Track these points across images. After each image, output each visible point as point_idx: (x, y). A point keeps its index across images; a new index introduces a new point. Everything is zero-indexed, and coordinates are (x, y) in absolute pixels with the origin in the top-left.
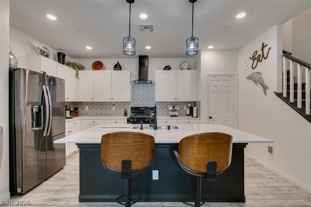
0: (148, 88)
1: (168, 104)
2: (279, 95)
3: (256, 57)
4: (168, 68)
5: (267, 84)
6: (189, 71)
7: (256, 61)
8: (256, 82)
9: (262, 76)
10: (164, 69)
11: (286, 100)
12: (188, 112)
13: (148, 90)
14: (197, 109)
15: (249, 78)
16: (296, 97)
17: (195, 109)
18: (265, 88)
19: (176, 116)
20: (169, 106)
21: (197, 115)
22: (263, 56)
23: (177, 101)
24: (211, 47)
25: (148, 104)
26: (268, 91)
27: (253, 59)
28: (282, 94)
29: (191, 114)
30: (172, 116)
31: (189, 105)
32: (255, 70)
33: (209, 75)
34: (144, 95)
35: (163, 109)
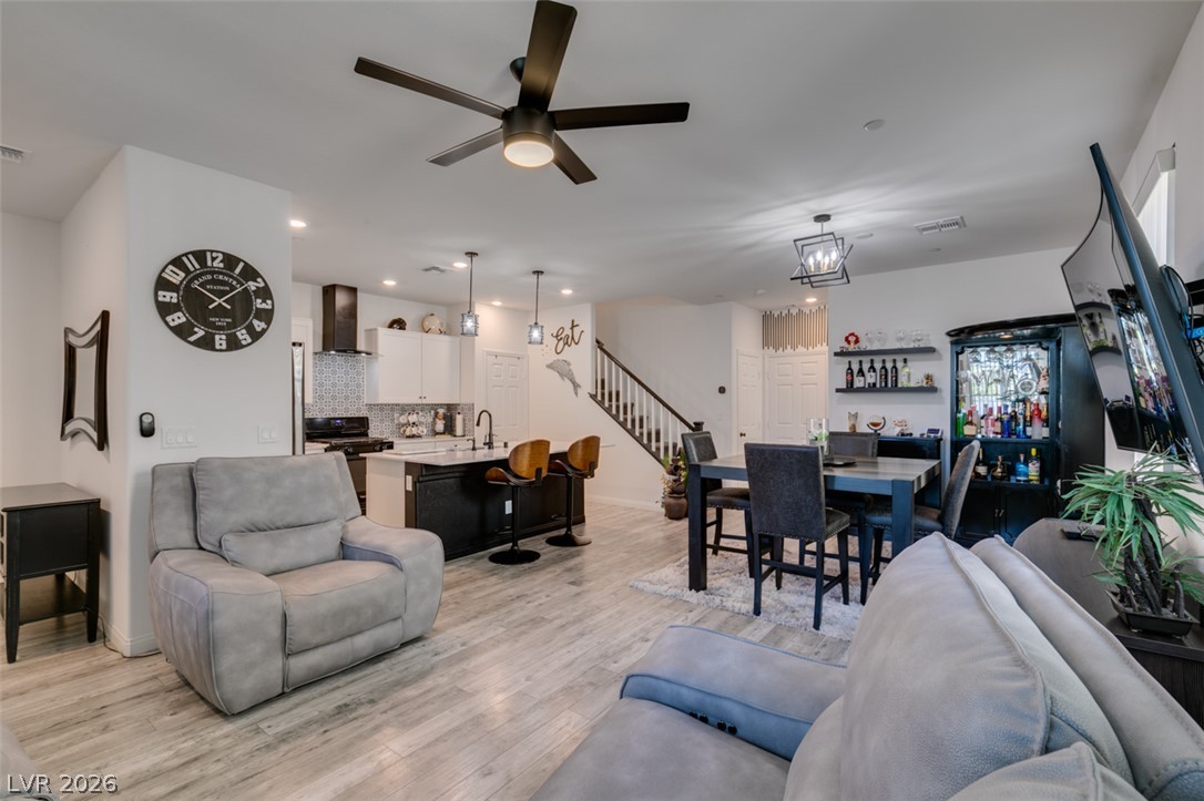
0: (334, 366)
1: (392, 410)
2: (593, 397)
3: (563, 336)
4: (398, 324)
5: (578, 381)
6: (443, 337)
7: (561, 343)
8: (562, 375)
9: (571, 367)
10: (391, 326)
11: (601, 403)
12: (440, 426)
13: (347, 373)
14: (464, 420)
15: (549, 366)
16: (610, 400)
17: (459, 419)
18: (576, 386)
19: (420, 436)
20: (396, 415)
21: (464, 431)
22: (573, 338)
23: (424, 402)
24: (497, 303)
25: (334, 410)
26: (579, 391)
27: (557, 336)
28: (596, 395)
29: (450, 429)
30: (413, 436)
31: (441, 411)
32: (560, 357)
33: (489, 354)
34: (334, 385)
35: (382, 421)
